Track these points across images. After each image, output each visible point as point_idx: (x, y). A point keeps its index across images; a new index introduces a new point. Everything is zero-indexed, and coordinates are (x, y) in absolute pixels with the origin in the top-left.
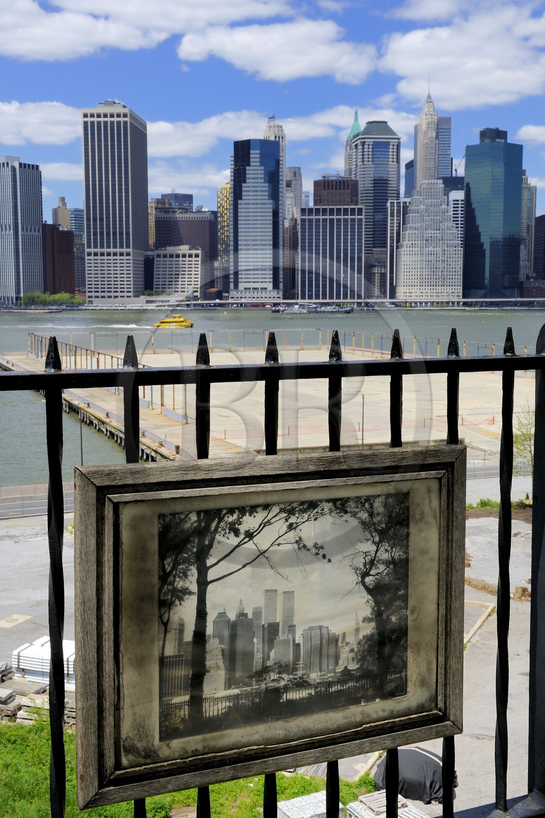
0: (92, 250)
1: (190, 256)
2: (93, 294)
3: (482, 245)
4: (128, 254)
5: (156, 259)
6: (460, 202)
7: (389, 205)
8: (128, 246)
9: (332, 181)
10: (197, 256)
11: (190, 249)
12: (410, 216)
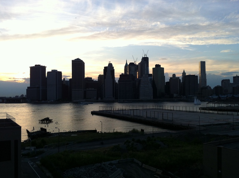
0: (74, 89)
1: (94, 90)
2: (74, 99)
5: (87, 91)
6: (151, 79)
8: (81, 89)
10: (96, 90)
12: (141, 82)
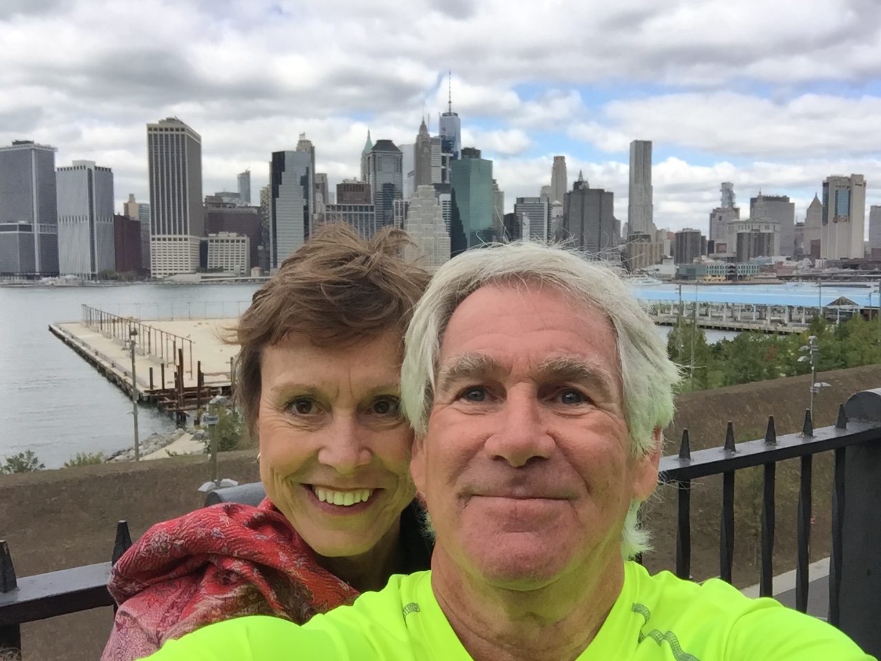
0: (156, 236)
1: (238, 241)
3: (464, 235)
4: (186, 239)
5: (209, 244)
6: (448, 203)
7: (394, 204)
8: (186, 233)
9: (351, 184)
10: (243, 241)
11: (237, 236)
12: (410, 212)
